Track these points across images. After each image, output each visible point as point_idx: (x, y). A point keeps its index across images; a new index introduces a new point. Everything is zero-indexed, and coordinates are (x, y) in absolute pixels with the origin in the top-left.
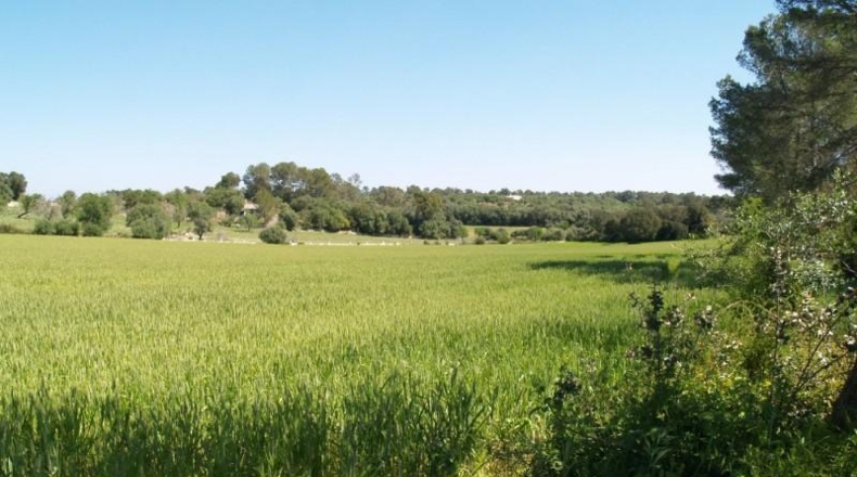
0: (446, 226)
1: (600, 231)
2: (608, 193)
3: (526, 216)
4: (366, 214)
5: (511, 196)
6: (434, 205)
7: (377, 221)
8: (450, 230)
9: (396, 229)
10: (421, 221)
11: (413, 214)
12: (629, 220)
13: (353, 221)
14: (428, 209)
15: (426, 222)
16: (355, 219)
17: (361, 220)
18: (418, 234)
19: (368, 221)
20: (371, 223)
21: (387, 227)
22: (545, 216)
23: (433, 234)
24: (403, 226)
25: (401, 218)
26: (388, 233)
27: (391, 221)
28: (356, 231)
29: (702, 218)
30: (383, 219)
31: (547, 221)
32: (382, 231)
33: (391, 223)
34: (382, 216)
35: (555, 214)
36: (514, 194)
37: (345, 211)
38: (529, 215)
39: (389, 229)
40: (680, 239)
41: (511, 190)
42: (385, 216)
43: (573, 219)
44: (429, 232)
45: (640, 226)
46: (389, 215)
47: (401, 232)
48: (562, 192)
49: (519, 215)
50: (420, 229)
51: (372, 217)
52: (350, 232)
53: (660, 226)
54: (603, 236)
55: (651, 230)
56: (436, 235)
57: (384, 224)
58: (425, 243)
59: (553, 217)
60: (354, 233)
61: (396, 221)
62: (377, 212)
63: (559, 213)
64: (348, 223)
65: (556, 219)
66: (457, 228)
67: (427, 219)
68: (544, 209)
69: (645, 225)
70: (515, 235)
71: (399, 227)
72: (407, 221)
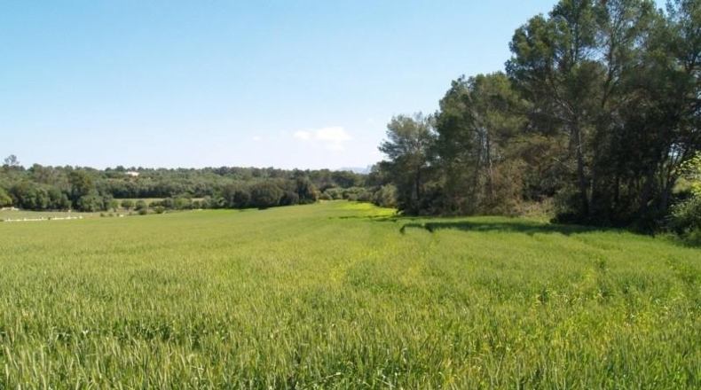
0: (99, 200)
1: (229, 200)
2: (206, 169)
3: (153, 189)
4: (28, 192)
5: (129, 173)
6: (89, 182)
7: (38, 198)
8: (102, 203)
9: (57, 204)
10: (79, 197)
11: (69, 190)
12: (259, 191)
13: (15, 198)
14: (84, 186)
15: (82, 197)
16: (16, 196)
17: (23, 197)
18: (78, 208)
19: (30, 197)
20: (33, 200)
21: (48, 202)
22: (169, 189)
23: (90, 207)
24: (63, 201)
25: (60, 195)
26: (49, 208)
27: (52, 197)
28: (18, 207)
29: (309, 188)
30: (44, 195)
31: (171, 193)
32: (45, 206)
33: (52, 200)
34: (42, 192)
35: (177, 187)
36: (129, 170)
37: (6, 189)
38: (156, 188)
39: (51, 204)
40: (293, 205)
41: (126, 167)
42: (46, 193)
43: (193, 191)
44: (86, 206)
45: (268, 195)
46: (49, 192)
47: (61, 207)
48: (169, 168)
49: (147, 189)
50: (78, 203)
51: (34, 194)
52: (13, 208)
53: (282, 195)
54: (232, 204)
55: (276, 198)
56: (93, 208)
57: (45, 200)
58: (102, 215)
59: (176, 190)
60: (17, 209)
61: (57, 197)
62: (38, 189)
63: (181, 186)
64: (11, 200)
65: (179, 192)
66: (108, 201)
67: (84, 194)
68: (167, 183)
69: (272, 195)
70: (153, 205)
71: (59, 202)
72: (65, 197)
